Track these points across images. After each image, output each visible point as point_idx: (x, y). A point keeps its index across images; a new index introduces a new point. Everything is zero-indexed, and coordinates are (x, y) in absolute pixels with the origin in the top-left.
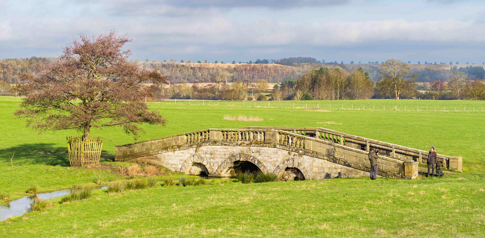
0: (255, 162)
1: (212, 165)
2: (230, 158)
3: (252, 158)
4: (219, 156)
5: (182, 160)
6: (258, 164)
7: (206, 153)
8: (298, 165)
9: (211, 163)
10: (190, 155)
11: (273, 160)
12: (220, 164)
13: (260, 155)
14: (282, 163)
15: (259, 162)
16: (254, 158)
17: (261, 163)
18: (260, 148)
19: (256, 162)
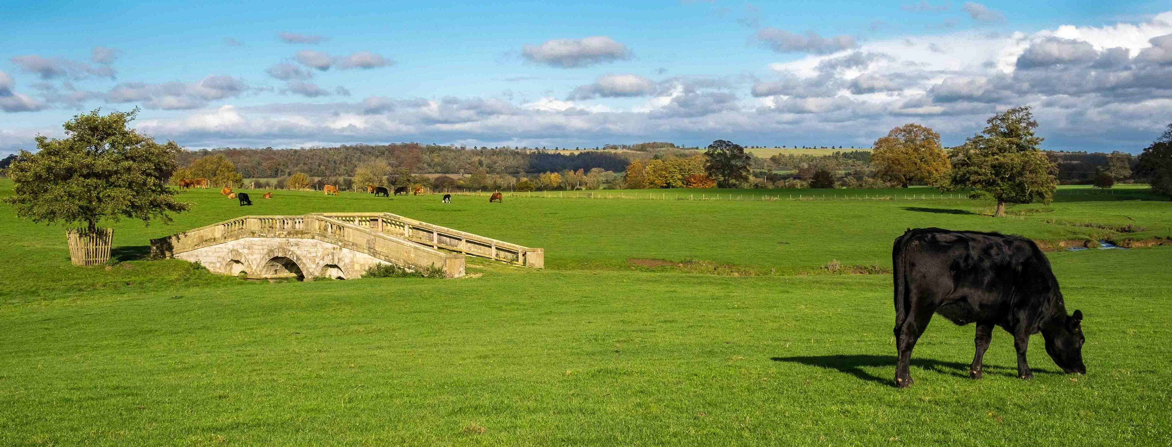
0: (293, 258)
1: (251, 263)
2: (268, 254)
3: (290, 253)
4: (257, 251)
5: (219, 257)
6: (296, 261)
7: (244, 248)
8: (339, 262)
9: (249, 261)
10: (227, 251)
11: (312, 255)
12: (258, 261)
13: (298, 248)
14: (322, 259)
15: (298, 258)
16: (292, 253)
17: (300, 259)
18: (299, 240)
19: (295, 259)
